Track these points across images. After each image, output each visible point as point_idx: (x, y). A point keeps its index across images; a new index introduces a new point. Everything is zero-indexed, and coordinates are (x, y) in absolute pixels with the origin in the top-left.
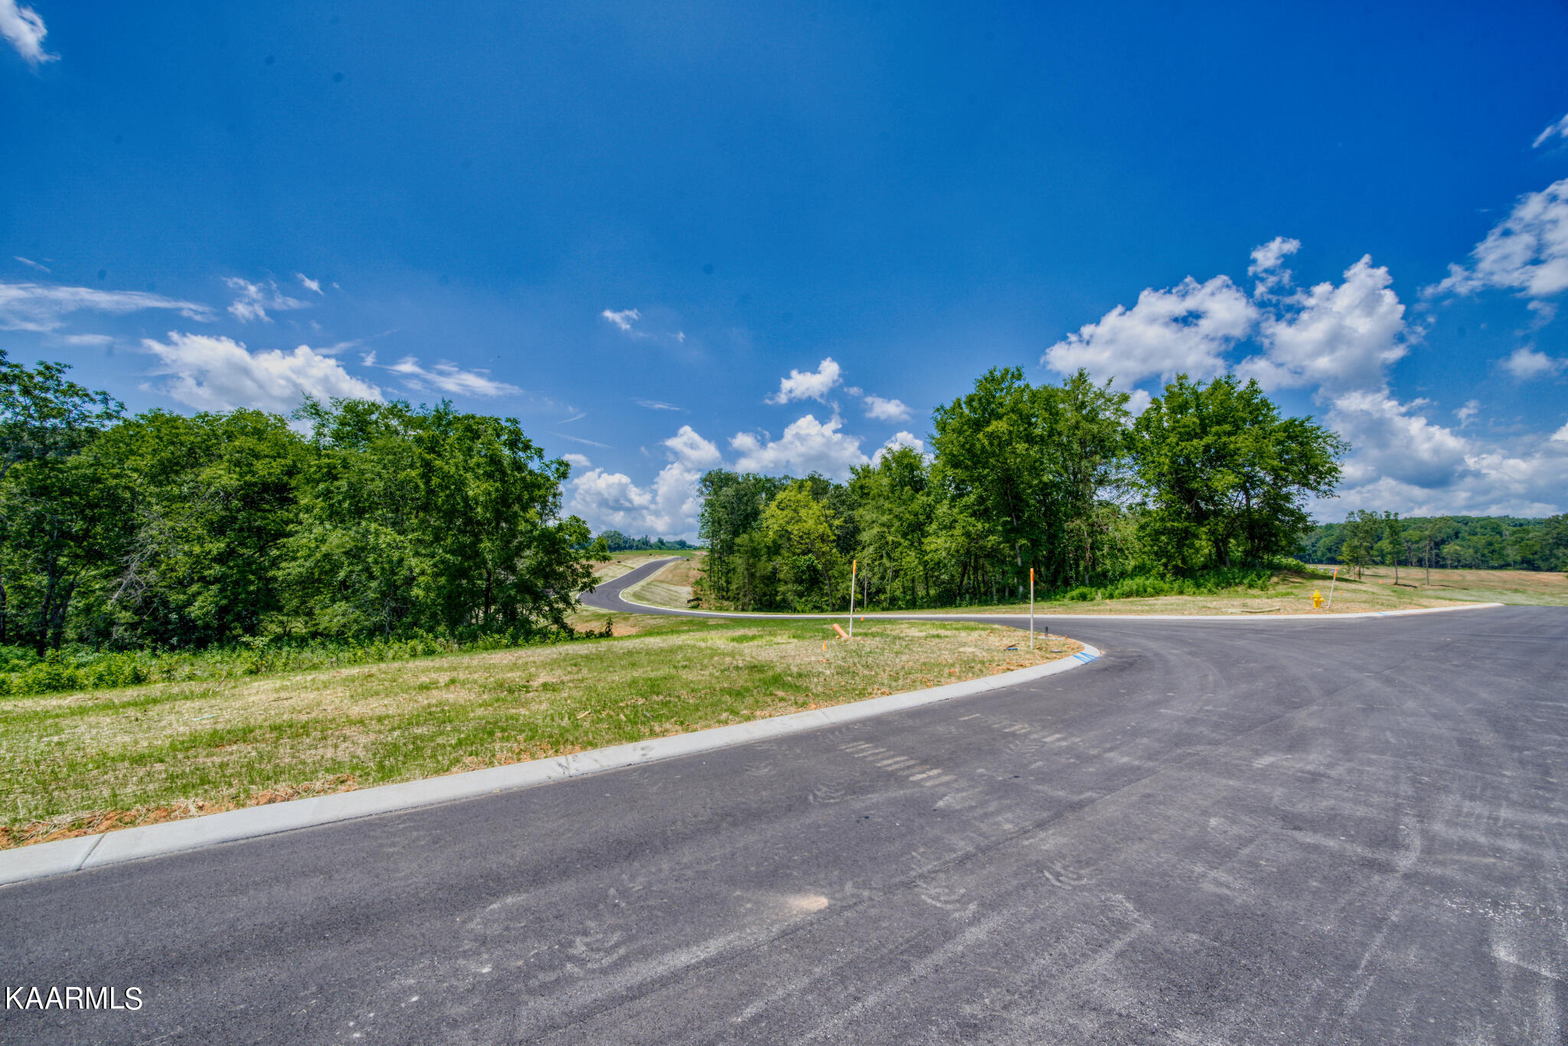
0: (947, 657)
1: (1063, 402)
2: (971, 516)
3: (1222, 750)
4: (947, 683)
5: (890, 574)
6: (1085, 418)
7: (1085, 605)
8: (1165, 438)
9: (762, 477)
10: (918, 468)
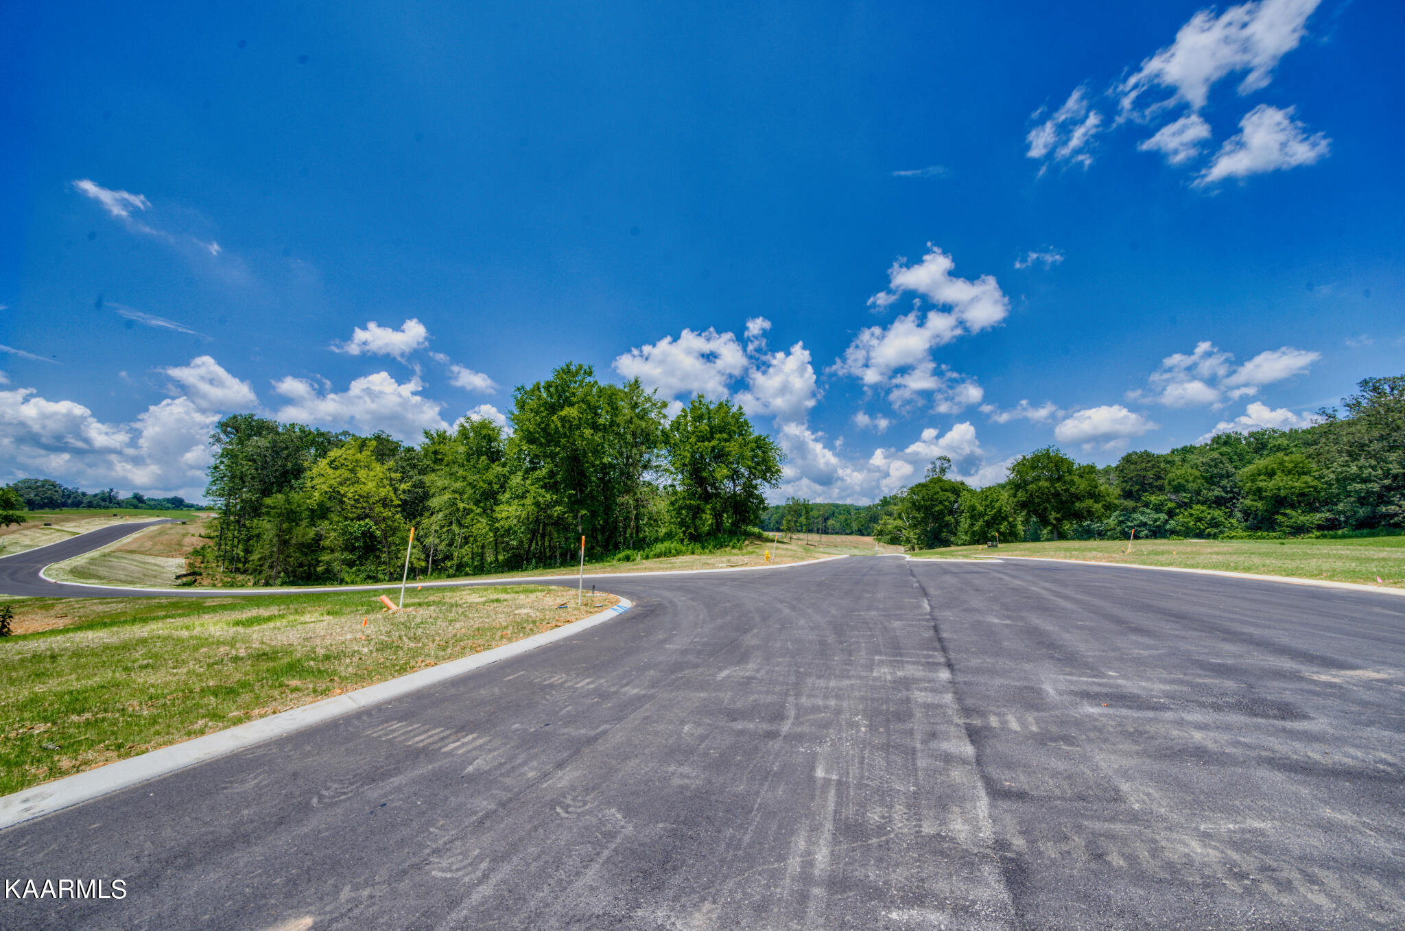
0: (502, 620)
1: (622, 400)
2: (542, 488)
3: (700, 670)
4: (497, 646)
5: (459, 540)
6: (638, 416)
7: (628, 565)
8: (688, 438)
9: (313, 430)
10: (495, 440)
